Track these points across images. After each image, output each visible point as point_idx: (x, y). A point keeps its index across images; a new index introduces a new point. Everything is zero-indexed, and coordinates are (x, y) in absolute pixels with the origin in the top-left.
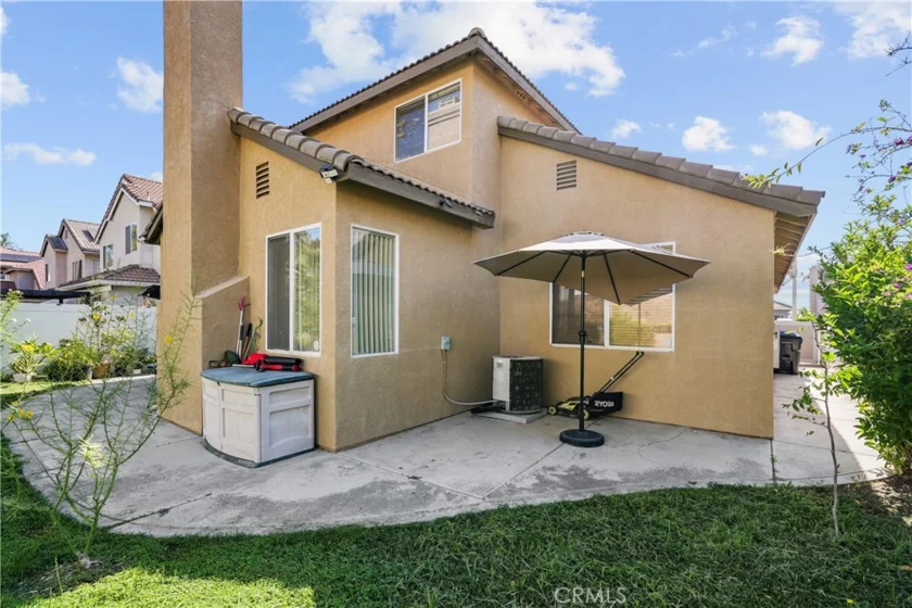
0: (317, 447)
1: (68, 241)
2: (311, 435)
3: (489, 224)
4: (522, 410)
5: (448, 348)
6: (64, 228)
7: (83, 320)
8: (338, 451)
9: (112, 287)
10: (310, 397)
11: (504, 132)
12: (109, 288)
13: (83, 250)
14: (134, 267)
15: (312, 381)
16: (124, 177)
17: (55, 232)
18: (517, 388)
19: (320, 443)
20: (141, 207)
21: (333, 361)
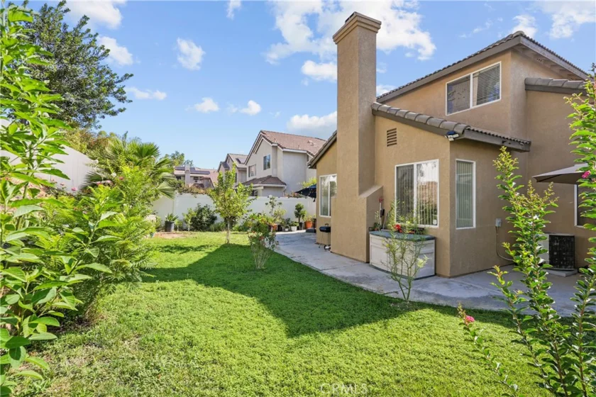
0: (436, 274)
1: (230, 164)
2: (433, 268)
3: (527, 150)
4: (560, 267)
5: (500, 225)
6: (228, 157)
7: (267, 204)
8: (450, 277)
9: (265, 187)
10: (433, 248)
11: (529, 87)
12: (262, 188)
13: (238, 168)
14: (270, 177)
15: (433, 241)
16: (261, 131)
17: (224, 160)
18: (555, 253)
19: (437, 272)
20: (273, 146)
21: (448, 230)
